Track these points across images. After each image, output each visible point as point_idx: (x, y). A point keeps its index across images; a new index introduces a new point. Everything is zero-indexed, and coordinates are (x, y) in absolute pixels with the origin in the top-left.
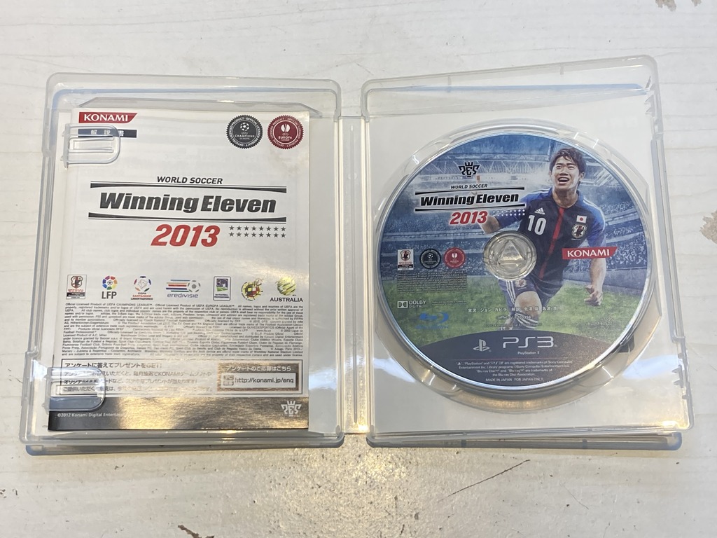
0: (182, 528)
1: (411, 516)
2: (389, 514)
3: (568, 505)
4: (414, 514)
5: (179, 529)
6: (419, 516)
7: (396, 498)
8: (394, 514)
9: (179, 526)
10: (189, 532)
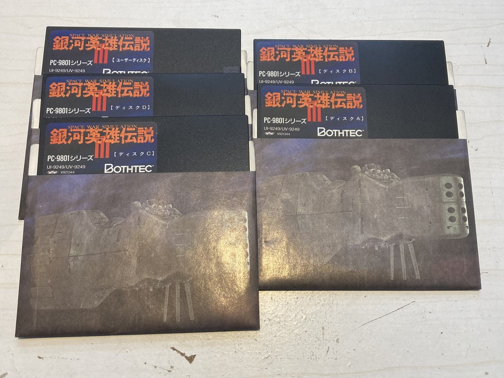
0: (174, 349)
1: (334, 340)
2: (319, 339)
3: (442, 333)
4: (335, 339)
5: (171, 350)
6: (339, 340)
7: (323, 328)
8: (321, 339)
9: (171, 348)
10: (178, 352)
